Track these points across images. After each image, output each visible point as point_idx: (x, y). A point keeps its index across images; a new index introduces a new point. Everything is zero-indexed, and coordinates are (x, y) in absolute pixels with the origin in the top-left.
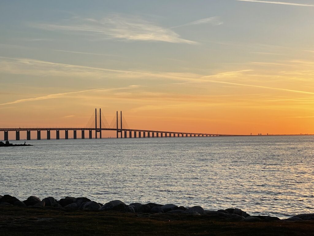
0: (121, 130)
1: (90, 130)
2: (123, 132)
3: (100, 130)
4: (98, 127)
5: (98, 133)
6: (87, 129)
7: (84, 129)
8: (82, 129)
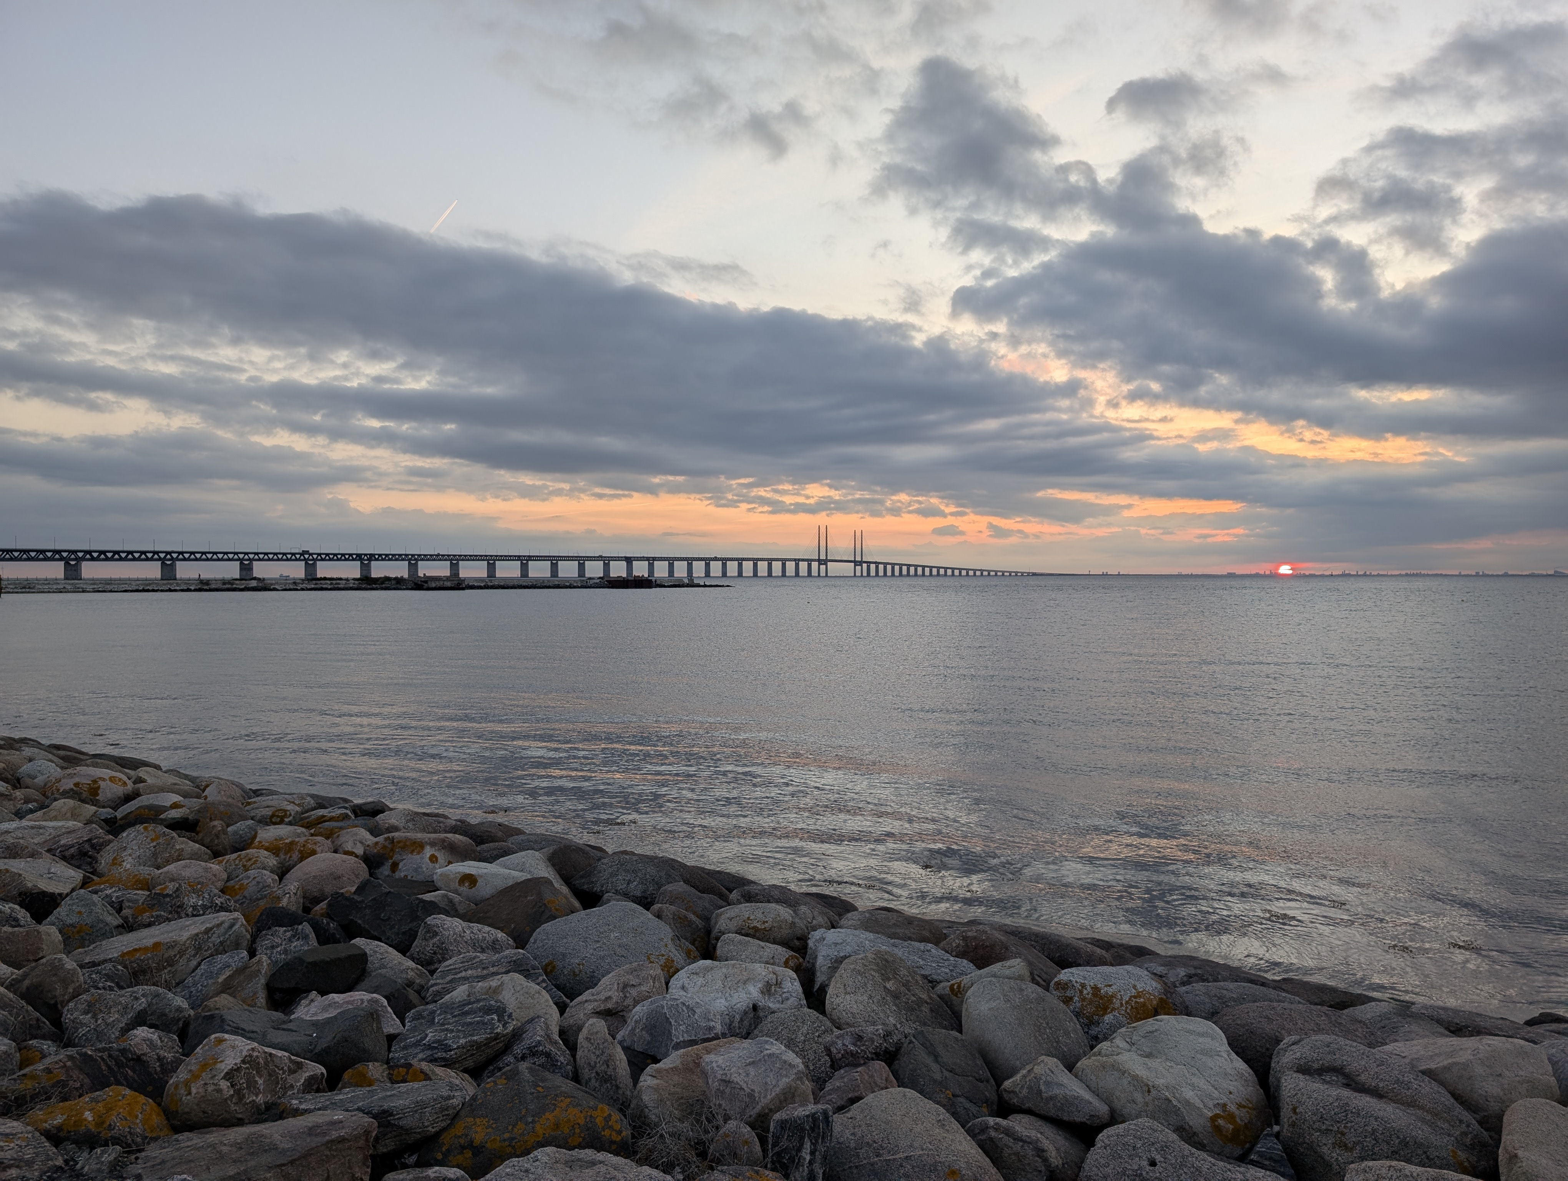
0: (860, 563)
1: (809, 561)
2: (865, 565)
3: (825, 562)
4: (823, 557)
5: (823, 567)
6: (803, 560)
7: (799, 560)
8: (795, 560)
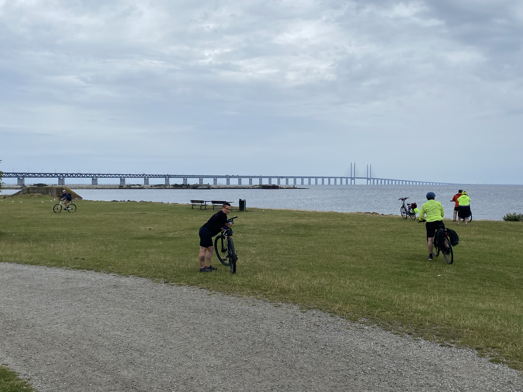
0: (370, 179)
1: (347, 178)
3: (354, 178)
4: (353, 176)
6: (344, 178)
8: (340, 178)
